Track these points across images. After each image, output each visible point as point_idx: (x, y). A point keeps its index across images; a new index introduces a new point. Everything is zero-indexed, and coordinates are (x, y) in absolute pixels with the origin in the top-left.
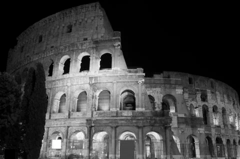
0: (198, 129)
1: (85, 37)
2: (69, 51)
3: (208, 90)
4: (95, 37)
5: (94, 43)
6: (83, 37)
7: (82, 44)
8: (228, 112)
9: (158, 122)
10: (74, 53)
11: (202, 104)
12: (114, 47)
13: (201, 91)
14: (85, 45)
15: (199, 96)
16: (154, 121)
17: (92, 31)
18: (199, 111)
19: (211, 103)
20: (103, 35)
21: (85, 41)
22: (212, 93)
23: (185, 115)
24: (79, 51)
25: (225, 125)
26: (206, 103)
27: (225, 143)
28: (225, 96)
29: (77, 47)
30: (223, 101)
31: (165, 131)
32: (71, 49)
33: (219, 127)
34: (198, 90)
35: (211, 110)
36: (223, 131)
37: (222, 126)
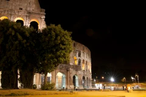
0: (79, 72)
1: (21, 7)
2: (8, 14)
3: (82, 51)
4: (28, 9)
5: (27, 13)
6: (20, 7)
7: (18, 12)
8: (88, 63)
9: (64, 67)
10: (12, 16)
11: (78, 58)
12: (41, 18)
13: (79, 51)
14: (21, 13)
15: (77, 54)
16: (62, 67)
17: (26, 4)
18: (77, 62)
19: (82, 58)
20: (34, 9)
21: (21, 10)
22: (83, 53)
23: (73, 64)
24: (16, 16)
25: (87, 70)
26: (80, 58)
27: (86, 79)
28: (88, 55)
29: (14, 12)
30: (87, 57)
31: (67, 72)
32: (10, 13)
33: (84, 71)
34: (77, 51)
35: (82, 62)
36: (86, 73)
37: (86, 70)
